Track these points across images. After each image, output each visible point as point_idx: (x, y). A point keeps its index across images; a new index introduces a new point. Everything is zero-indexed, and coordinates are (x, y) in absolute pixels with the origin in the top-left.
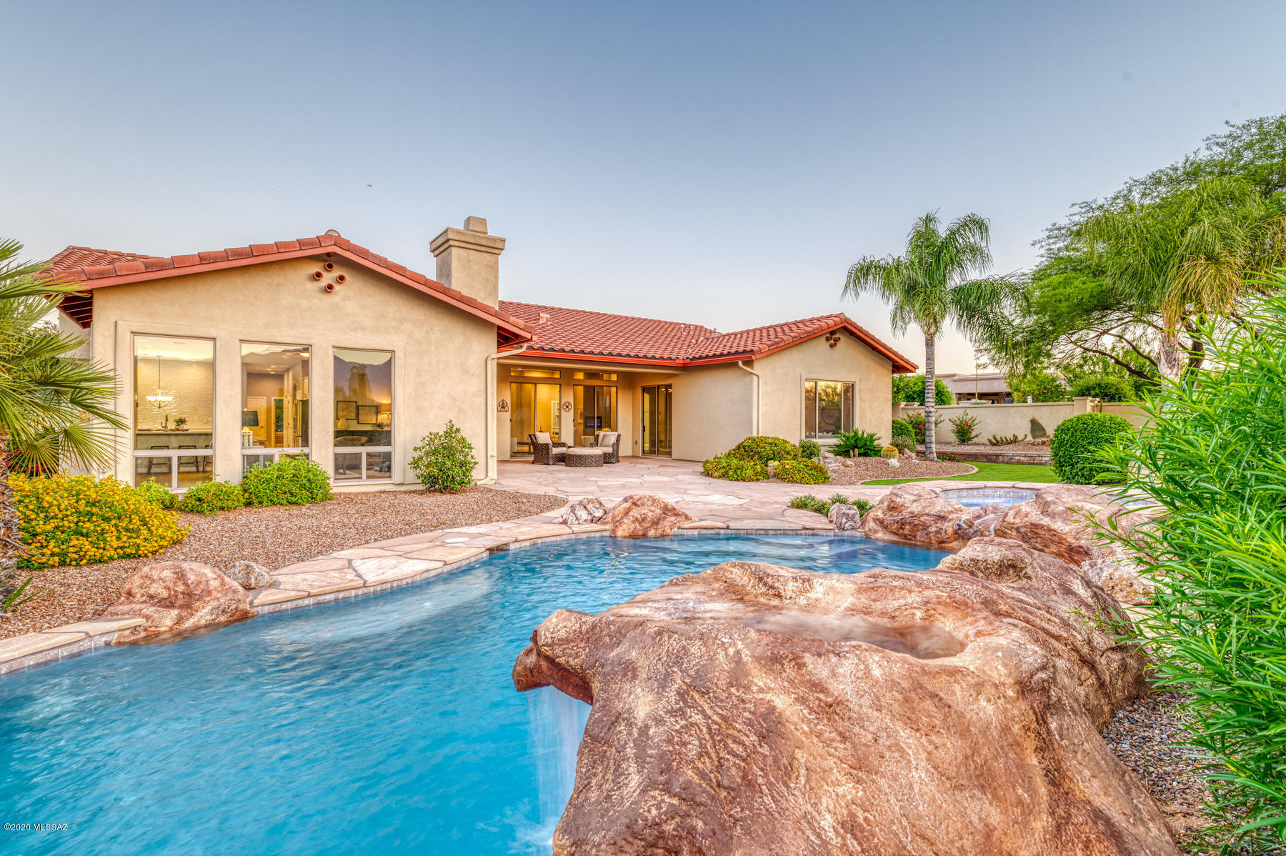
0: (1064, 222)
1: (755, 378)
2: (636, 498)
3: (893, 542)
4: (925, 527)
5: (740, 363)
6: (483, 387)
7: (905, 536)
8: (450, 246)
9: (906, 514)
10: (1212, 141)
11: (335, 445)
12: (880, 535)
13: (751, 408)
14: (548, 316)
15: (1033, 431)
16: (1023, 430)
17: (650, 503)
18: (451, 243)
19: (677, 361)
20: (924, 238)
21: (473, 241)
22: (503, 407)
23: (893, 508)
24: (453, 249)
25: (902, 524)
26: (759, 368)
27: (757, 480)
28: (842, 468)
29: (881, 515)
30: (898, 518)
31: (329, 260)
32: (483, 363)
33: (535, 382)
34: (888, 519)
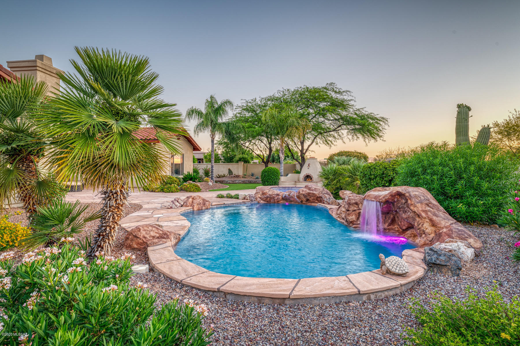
0: (240, 105)
2: (193, 196)
3: (265, 203)
4: (274, 197)
7: (267, 201)
8: (37, 70)
9: (268, 195)
10: (279, 91)
12: (262, 202)
15: (229, 173)
16: (226, 172)
17: (198, 198)
18: (38, 68)
20: (211, 103)
23: (263, 194)
24: (38, 72)
25: (267, 197)
27: (177, 192)
29: (260, 196)
30: (266, 196)
34: (263, 197)
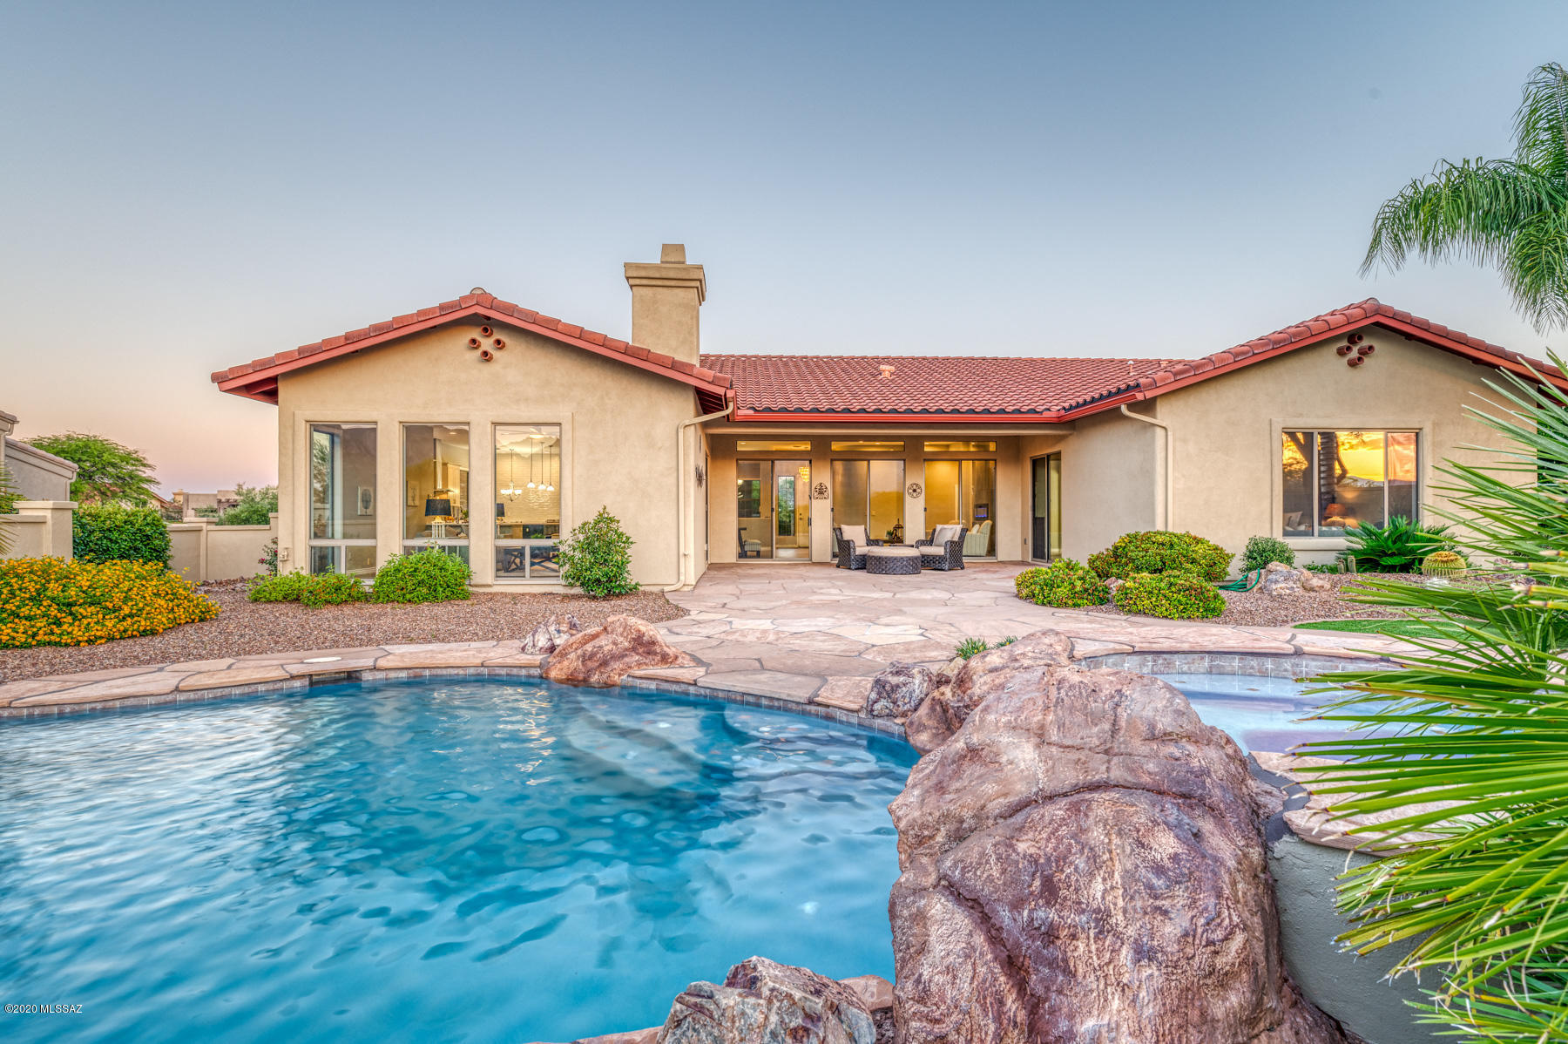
1: (1159, 432)
5: (1124, 408)
6: (674, 463)
8: (632, 286)
11: (497, 537)
13: (1152, 483)
14: (892, 368)
18: (631, 282)
19: (1047, 414)
21: (657, 275)
22: (821, 493)
24: (634, 289)
26: (1165, 414)
28: (1299, 592)
31: (486, 324)
32: (674, 432)
33: (868, 457)
